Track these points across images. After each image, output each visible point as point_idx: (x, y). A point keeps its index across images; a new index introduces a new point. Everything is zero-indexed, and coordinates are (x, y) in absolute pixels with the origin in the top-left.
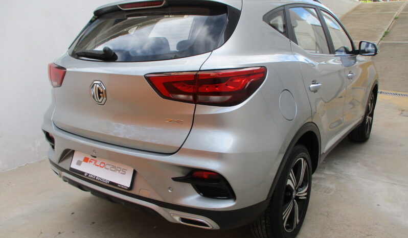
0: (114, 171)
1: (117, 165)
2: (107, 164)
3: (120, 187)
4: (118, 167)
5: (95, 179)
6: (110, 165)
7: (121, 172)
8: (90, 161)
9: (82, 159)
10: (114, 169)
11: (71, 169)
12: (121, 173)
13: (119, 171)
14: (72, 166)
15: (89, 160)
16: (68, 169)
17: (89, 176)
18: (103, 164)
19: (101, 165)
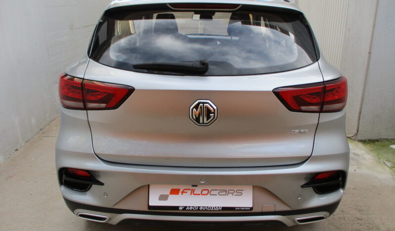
0: (225, 195)
1: (227, 188)
2: (212, 190)
3: (240, 210)
4: (229, 190)
5: (199, 209)
6: (217, 190)
7: (235, 193)
8: (183, 193)
9: (167, 192)
10: (224, 193)
11: (150, 207)
12: (236, 195)
13: (232, 194)
14: (151, 204)
15: (181, 191)
16: (146, 209)
17: (188, 208)
18: (207, 191)
19: (203, 193)
